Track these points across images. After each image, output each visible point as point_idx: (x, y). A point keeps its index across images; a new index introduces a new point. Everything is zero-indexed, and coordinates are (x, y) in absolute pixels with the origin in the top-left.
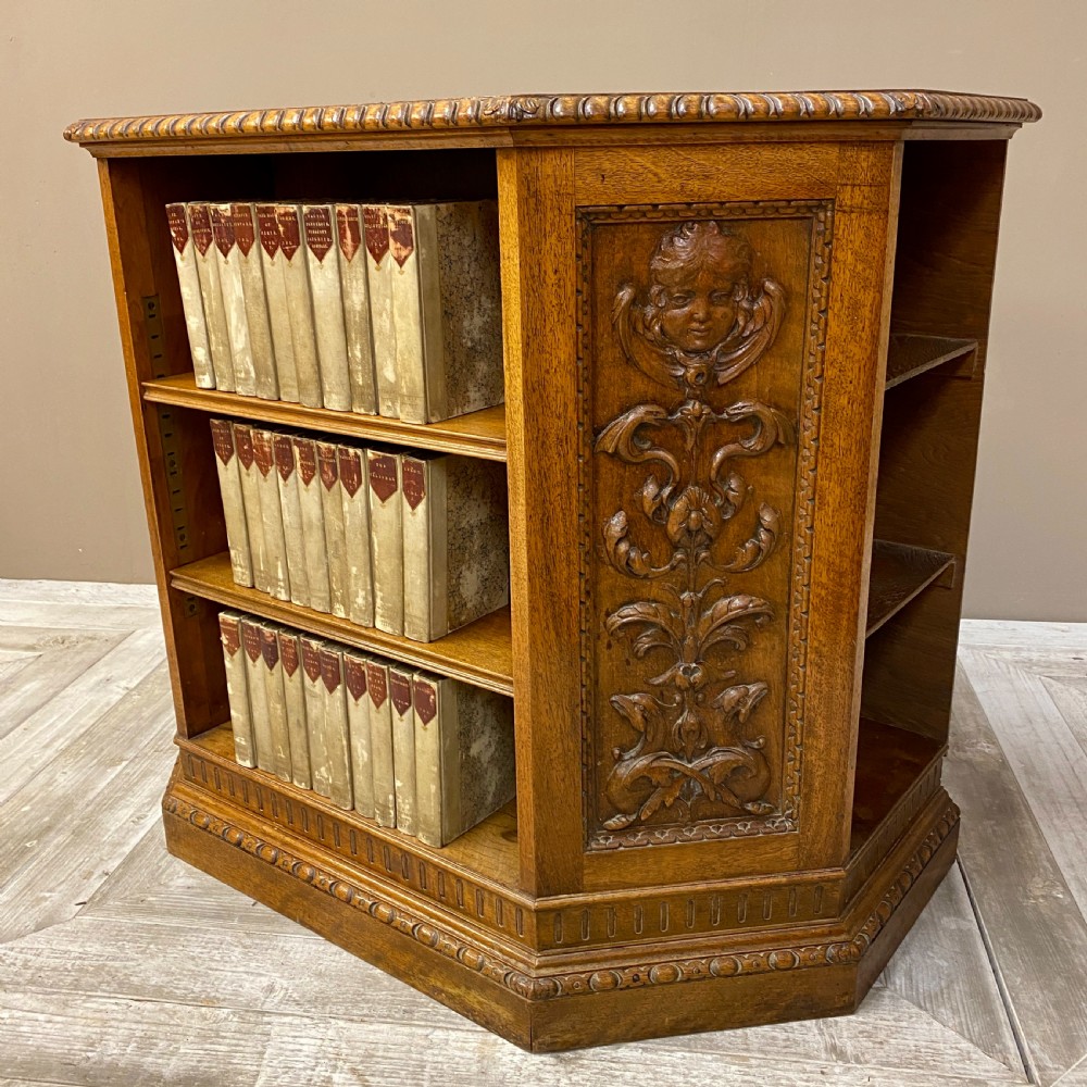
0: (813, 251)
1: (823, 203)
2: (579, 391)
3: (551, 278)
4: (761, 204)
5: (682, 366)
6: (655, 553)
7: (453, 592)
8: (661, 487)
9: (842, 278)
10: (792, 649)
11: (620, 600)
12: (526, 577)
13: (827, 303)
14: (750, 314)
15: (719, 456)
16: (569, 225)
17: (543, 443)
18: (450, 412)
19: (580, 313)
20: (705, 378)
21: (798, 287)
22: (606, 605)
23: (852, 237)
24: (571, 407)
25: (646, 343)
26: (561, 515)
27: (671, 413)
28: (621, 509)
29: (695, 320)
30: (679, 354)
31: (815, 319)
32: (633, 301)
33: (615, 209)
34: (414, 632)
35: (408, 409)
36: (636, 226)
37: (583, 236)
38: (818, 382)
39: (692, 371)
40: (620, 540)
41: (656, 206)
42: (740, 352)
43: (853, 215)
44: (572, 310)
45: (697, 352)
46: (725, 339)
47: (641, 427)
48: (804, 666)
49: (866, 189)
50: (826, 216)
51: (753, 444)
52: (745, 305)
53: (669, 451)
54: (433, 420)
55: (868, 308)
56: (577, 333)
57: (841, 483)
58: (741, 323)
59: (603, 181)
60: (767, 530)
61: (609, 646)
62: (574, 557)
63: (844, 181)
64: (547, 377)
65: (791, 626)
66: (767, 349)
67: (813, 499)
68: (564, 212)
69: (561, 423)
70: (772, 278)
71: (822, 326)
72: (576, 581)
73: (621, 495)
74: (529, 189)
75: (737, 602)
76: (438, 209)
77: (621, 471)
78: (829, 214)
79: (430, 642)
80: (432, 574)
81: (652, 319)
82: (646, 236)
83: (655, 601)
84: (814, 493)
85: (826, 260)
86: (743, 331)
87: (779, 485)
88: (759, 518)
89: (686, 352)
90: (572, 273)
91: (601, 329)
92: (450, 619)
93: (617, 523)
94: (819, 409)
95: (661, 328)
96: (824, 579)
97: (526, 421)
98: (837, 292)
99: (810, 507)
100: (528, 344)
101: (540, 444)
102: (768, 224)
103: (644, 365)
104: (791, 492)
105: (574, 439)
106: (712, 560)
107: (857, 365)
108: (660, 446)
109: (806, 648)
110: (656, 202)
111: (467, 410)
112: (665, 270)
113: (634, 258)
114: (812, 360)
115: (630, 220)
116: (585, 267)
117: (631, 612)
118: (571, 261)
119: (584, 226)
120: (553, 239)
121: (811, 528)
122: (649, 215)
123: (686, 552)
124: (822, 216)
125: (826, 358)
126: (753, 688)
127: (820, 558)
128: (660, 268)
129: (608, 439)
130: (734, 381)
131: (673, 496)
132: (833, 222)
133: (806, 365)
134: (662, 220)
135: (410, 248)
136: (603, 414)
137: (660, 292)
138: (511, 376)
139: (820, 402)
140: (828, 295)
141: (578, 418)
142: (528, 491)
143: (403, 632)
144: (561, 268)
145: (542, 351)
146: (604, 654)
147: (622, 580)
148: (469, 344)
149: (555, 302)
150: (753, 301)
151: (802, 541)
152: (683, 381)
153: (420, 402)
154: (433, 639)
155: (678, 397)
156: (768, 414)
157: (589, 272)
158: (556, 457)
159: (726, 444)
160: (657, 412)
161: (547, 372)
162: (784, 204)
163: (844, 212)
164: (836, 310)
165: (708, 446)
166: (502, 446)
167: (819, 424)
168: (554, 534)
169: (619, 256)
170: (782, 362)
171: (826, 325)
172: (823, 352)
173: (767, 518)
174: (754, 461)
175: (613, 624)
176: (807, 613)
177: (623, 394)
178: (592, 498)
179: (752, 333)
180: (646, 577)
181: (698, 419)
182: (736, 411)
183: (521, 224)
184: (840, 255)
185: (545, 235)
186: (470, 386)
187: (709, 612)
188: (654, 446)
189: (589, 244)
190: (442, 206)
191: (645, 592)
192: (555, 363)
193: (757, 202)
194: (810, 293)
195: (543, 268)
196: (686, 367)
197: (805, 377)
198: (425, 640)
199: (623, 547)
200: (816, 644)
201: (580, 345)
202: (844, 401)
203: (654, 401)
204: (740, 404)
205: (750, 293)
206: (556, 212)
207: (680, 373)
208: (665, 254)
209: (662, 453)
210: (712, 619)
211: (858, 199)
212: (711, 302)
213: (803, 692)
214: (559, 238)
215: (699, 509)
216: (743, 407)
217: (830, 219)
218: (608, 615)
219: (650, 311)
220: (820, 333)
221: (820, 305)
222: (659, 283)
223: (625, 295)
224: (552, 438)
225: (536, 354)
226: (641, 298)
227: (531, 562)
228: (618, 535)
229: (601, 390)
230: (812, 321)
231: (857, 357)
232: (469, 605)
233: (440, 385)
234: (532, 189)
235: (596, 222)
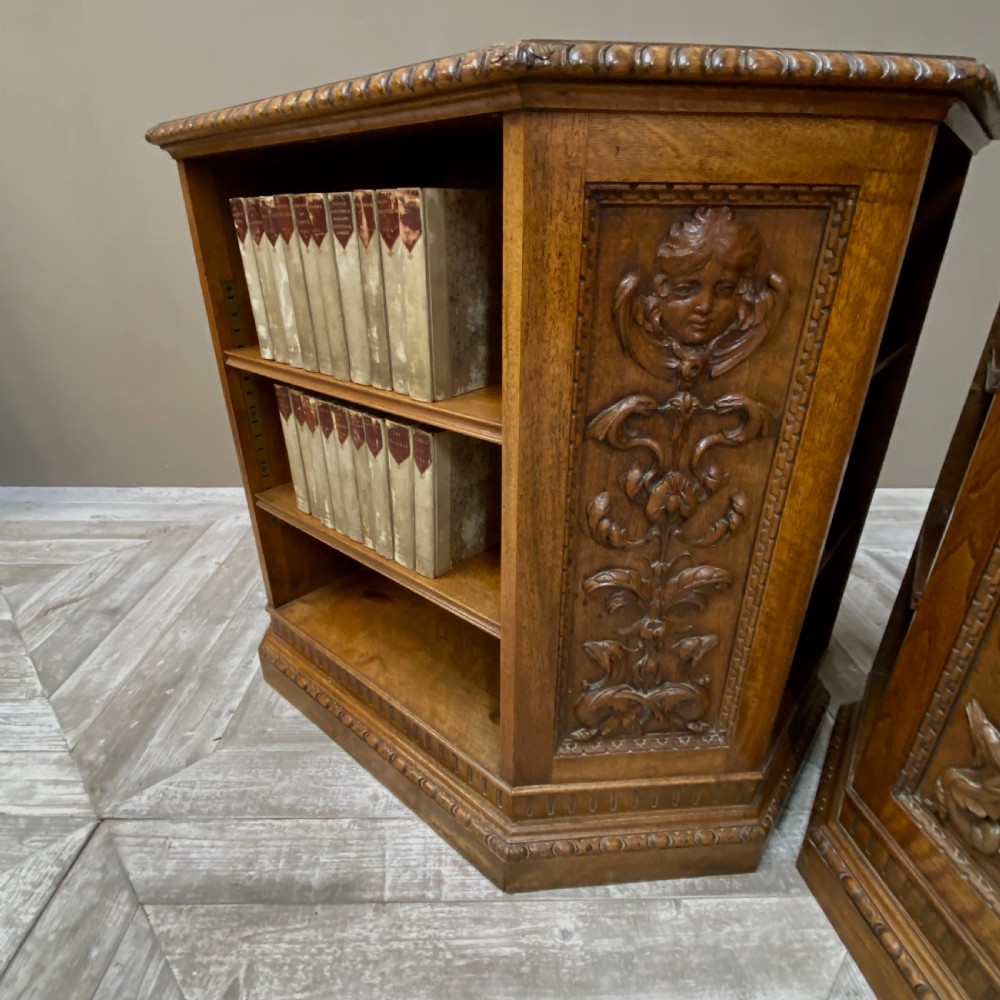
0: (825, 244)
1: (847, 189)
2: (575, 380)
3: (555, 263)
4: (782, 188)
5: (677, 358)
6: (632, 530)
7: (456, 537)
8: (644, 471)
9: (852, 273)
10: (744, 610)
11: (597, 566)
12: (515, 548)
13: (833, 299)
14: (751, 307)
15: (703, 444)
16: (576, 204)
17: (537, 429)
18: (454, 391)
19: (581, 301)
20: (698, 371)
21: (803, 281)
22: (585, 569)
23: (870, 231)
24: (566, 396)
25: (644, 333)
26: (550, 496)
27: (662, 403)
28: (604, 490)
29: (697, 312)
30: (676, 345)
31: (815, 315)
32: (635, 292)
33: (627, 187)
34: (423, 569)
35: (416, 387)
36: (645, 210)
37: (590, 217)
38: (809, 379)
39: (687, 364)
40: (603, 518)
41: (670, 185)
42: (734, 347)
43: (876, 205)
44: (574, 298)
45: (694, 345)
46: (723, 332)
47: (632, 415)
48: (755, 626)
49: (895, 176)
50: (846, 206)
51: (734, 435)
52: (748, 298)
53: (656, 438)
54: (439, 398)
55: (872, 307)
56: (577, 321)
57: (815, 475)
58: (742, 317)
59: (617, 153)
60: (740, 514)
61: (585, 603)
62: (560, 532)
63: (874, 166)
64: (545, 365)
65: (747, 593)
66: (762, 344)
67: (786, 489)
68: (572, 188)
69: (555, 411)
70: (778, 271)
71: (823, 322)
72: (560, 553)
73: (606, 477)
74: (536, 160)
75: (704, 572)
76: (446, 194)
77: (608, 456)
78: (850, 203)
79: (436, 577)
80: (438, 525)
81: (654, 308)
82: (655, 222)
83: (628, 568)
84: (788, 483)
85: (839, 254)
86: (742, 325)
87: (755, 473)
88: (731, 501)
89: (684, 344)
90: (576, 257)
91: (600, 319)
92: (452, 559)
93: (601, 503)
94: (806, 405)
95: (661, 319)
96: (784, 557)
97: (521, 408)
98: (844, 287)
99: (782, 496)
100: (527, 332)
101: (534, 431)
102: (782, 213)
103: (641, 357)
104: (765, 479)
105: (567, 427)
106: (681, 538)
107: (850, 365)
108: (648, 434)
109: (758, 612)
110: (671, 180)
111: (471, 388)
112: (674, 259)
113: (641, 245)
114: (805, 356)
115: (641, 202)
116: (590, 251)
117: (607, 579)
118: (577, 244)
119: (593, 207)
120: (559, 219)
121: (780, 513)
122: (661, 197)
123: (660, 528)
124: (841, 206)
125: (822, 356)
126: (706, 639)
127: (783, 539)
128: (667, 256)
129: (599, 426)
130: (726, 374)
131: (654, 480)
132: (854, 211)
133: (798, 362)
134: (674, 203)
135: (418, 232)
136: (594, 403)
137: (665, 281)
138: (509, 364)
139: (808, 399)
140: (834, 292)
141: (572, 406)
142: (521, 475)
143: (415, 567)
144: (566, 252)
145: (541, 339)
146: (579, 608)
147: (600, 551)
148: (473, 329)
149: (557, 289)
150: (756, 294)
151: (768, 523)
152: (677, 372)
153: (427, 382)
154: (438, 574)
155: (670, 388)
156: (756, 408)
157: (592, 257)
158: (549, 443)
159: (711, 434)
160: (649, 403)
161: (545, 361)
162: (804, 189)
163: (867, 201)
164: (840, 307)
165: (692, 436)
166: (497, 430)
167: (804, 420)
168: (543, 512)
169: (625, 242)
170: (774, 358)
171: (828, 322)
172: (820, 350)
173: (740, 502)
174: (734, 450)
175: (590, 587)
176: (764, 584)
177: (618, 383)
178: (576, 481)
179: (751, 327)
180: (623, 548)
181: (687, 410)
182: (726, 404)
183: (527, 199)
184: (855, 249)
185: (551, 213)
186: (473, 368)
187: (676, 579)
188: (642, 434)
189: (596, 227)
190: (451, 191)
191: (620, 561)
192: (553, 352)
193: (777, 186)
194: (814, 289)
195: (547, 251)
196: (681, 359)
197: (795, 374)
198: (431, 576)
199: (605, 523)
200: (767, 609)
201: (579, 334)
202: (832, 398)
203: (646, 392)
204: (729, 397)
205: (754, 287)
206: (565, 188)
207: (674, 365)
208: (675, 241)
209: (648, 441)
210: (679, 585)
211: (884, 186)
212: (714, 295)
213: (750, 647)
214: (566, 219)
215: (677, 493)
216: (732, 401)
217: (850, 209)
218: (586, 577)
219: (652, 301)
220: (820, 331)
221: (823, 301)
222: (663, 271)
223: (629, 282)
224: (546, 427)
225: (535, 341)
226: (644, 288)
227: (519, 536)
228: (602, 514)
229: (596, 379)
230: (812, 318)
231: (852, 356)
232: (468, 546)
233: (445, 369)
234: (540, 160)
235: (605, 202)
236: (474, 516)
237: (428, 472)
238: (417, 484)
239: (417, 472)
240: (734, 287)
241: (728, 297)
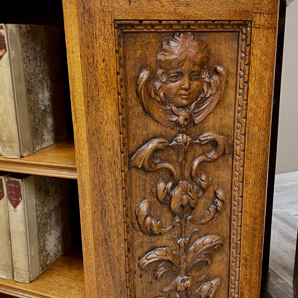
0: (240, 50)
1: (246, 23)
2: (121, 133)
3: (101, 65)
4: (216, 22)
5: (176, 115)
6: (164, 220)
7: (42, 250)
8: (166, 183)
9: (255, 63)
10: (232, 258)
11: (146, 250)
12: (93, 248)
13: (249, 78)
14: (209, 84)
15: (196, 163)
16: (110, 32)
17: (100, 166)
18: (34, 149)
19: (119, 86)
20: (188, 122)
21: (233, 70)
22: (138, 253)
23: (260, 42)
24: (116, 143)
25: (156, 103)
26: (113, 208)
27: (171, 141)
28: (145, 199)
29: (182, 89)
30: (174, 108)
31: (241, 86)
33: (137, 22)
34: (20, 278)
35: (8, 149)
36: (148, 34)
37: (118, 39)
38: (244, 120)
39: (181, 118)
40: (147, 216)
41: (161, 21)
42: (205, 106)
43: (260, 30)
44: (115, 85)
45: (184, 107)
46: (197, 99)
47: (156, 150)
48: (239, 267)
49: (266, 16)
50: (247, 30)
51: (212, 155)
52: (207, 80)
53: (170, 162)
54: (25, 155)
55: (267, 80)
56: (118, 98)
57: (255, 172)
58: (206, 90)
59: (130, 4)
60: (222, 200)
61: (141, 276)
62: (121, 231)
63: (256, 11)
64: (101, 126)
65: (232, 247)
66: (217, 104)
67: (242, 182)
68: (107, 23)
69: (111, 153)
70: (220, 64)
71: (246, 90)
72: (123, 245)
73: (145, 190)
74: (84, 8)
75: (208, 239)
76: (20, 27)
77: (144, 177)
78: (249, 29)
79: (31, 282)
80: (29, 243)
81: (160, 88)
82: (154, 40)
83: (165, 246)
84: (243, 179)
85: (247, 54)
86: (206, 95)
87: (224, 175)
88: (215, 194)
89: (178, 107)
90: (113, 61)
91: (130, 96)
92: (41, 265)
93: (144, 207)
94: (245, 135)
95: (164, 94)
96: (248, 222)
97: (90, 154)
98: (253, 72)
99: (241, 186)
100: (88, 106)
101: (98, 168)
102: (217, 35)
103: (156, 116)
104: (230, 179)
105: (119, 162)
106: (192, 221)
107: (262, 110)
108: (166, 161)
109: (240, 258)
110: (161, 19)
111: (44, 146)
112: (166, 60)
113: (147, 54)
114: (240, 108)
115: (145, 30)
116: (120, 58)
117: (154, 256)
118: (113, 54)
119: (119, 33)
120: (101, 40)
121: (242, 197)
122: (156, 27)
123: (180, 217)
124: (244, 30)
125: (248, 107)
126: (214, 282)
127: (246, 211)
128: (163, 59)
129: (137, 160)
131: (172, 188)
132: (251, 33)
133: (237, 112)
134: (162, 30)
135: (4, 50)
136: (133, 145)
137: (163, 73)
138: (78, 127)
139: (245, 131)
140: (249, 73)
141: (121, 149)
142: (92, 197)
143: (13, 277)
144: (107, 58)
145: (97, 110)
146: (138, 280)
147: (147, 239)
148: (43, 108)
149: (104, 80)
150: (210, 77)
151: (236, 203)
152: (177, 123)
153: (16, 145)
154: (32, 280)
155: (173, 133)
156: (220, 139)
157: (122, 61)
158: (109, 174)
159: (199, 156)
160: (164, 142)
161: (101, 123)
162: (227, 22)
163: (256, 28)
164: (253, 81)
165: (189, 158)
166: (74, 170)
167: (245, 142)
168: (109, 220)
169: (139, 52)
170: (224, 111)
171: (248, 89)
172: (247, 104)
173: (220, 193)
174: (212, 164)
175: (143, 264)
176: (240, 240)
177: (145, 132)
178: (128, 195)
179: (210, 95)
180: (160, 234)
181: (186, 144)
182: (205, 138)
183: (81, 30)
184: (254, 51)
185: (96, 37)
186: (45, 132)
187: (193, 247)
188: (162, 161)
189: (122, 44)
190: (23, 26)
191: (159, 243)
192: (106, 117)
193: (214, 21)
194: (238, 73)
195: (96, 58)
196: (178, 116)
197: (236, 118)
198: (27, 281)
199: (148, 219)
200: (244, 255)
201: (120, 106)
202: (256, 129)
203: (161, 136)
204: (206, 135)
205: (209, 74)
206: (102, 23)
207: (174, 119)
208: (165, 51)
209: (167, 165)
210: (195, 251)
211: (262, 21)
212: (190, 79)
213: (238, 280)
214: (105, 39)
215: (186, 193)
216: (208, 136)
217: (249, 32)
218: (140, 258)
219: (158, 84)
220: (245, 94)
221: (244, 79)
222: (161, 68)
223: (144, 75)
224: (106, 163)
225: (94, 113)
226: (153, 77)
227: (95, 239)
228: (145, 214)
229: (132, 131)
230: (240, 88)
231: (262, 106)
232: (51, 254)
233: (28, 134)
234: (87, 8)
235: (126, 30)
236: (53, 232)
237: (20, 207)
238: (11, 216)
239: (11, 207)
240: (199, 74)
241: (197, 79)
